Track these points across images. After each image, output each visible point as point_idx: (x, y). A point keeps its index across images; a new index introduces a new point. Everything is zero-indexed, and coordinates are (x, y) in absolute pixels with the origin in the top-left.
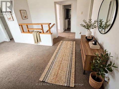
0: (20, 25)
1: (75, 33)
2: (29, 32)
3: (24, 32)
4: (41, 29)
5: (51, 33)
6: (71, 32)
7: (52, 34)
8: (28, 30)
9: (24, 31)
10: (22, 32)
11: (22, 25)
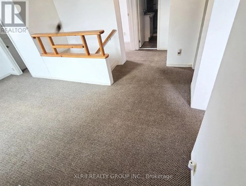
0: (34, 38)
1: (166, 51)
2: (57, 53)
3: (45, 53)
4: (83, 47)
5: (106, 56)
6: (158, 49)
7: (108, 57)
8: (55, 49)
9: (47, 51)
10: (41, 55)
11: (39, 38)
